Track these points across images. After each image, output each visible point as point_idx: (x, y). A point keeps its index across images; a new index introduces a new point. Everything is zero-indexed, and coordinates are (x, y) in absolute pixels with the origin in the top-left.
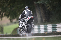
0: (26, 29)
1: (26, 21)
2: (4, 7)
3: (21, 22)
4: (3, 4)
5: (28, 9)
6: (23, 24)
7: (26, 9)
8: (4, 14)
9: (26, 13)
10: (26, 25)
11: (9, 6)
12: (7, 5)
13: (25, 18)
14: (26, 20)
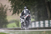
0: (25, 24)
1: (25, 19)
2: (20, 4)
3: (21, 19)
4: (19, 2)
5: (27, 9)
6: (23, 21)
7: (25, 9)
8: (20, 10)
9: (25, 12)
10: (25, 21)
11: (24, 4)
12: (22, 3)
13: (24, 16)
14: (25, 17)
